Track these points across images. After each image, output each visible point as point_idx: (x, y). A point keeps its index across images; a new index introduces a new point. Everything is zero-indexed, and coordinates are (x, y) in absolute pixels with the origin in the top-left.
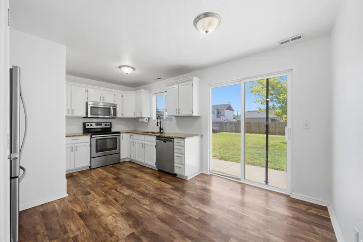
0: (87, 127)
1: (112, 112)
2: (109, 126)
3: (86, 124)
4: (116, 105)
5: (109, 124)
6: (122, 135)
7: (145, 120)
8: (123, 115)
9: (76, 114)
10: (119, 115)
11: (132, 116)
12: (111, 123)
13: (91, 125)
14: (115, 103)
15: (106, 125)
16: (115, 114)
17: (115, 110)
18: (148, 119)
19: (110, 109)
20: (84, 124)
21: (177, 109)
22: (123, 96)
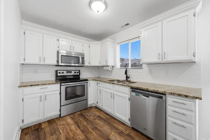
0: (59, 75)
1: (81, 61)
2: (78, 74)
3: (58, 72)
4: (84, 54)
5: (78, 71)
6: (89, 82)
7: (109, 68)
8: (89, 63)
9: (47, 62)
10: (86, 64)
11: (97, 64)
12: (79, 71)
13: (63, 73)
14: (83, 53)
15: (75, 73)
16: (83, 62)
17: (83, 58)
18: (112, 67)
19: (78, 58)
20: (56, 71)
21: (161, 53)
22: (89, 47)
